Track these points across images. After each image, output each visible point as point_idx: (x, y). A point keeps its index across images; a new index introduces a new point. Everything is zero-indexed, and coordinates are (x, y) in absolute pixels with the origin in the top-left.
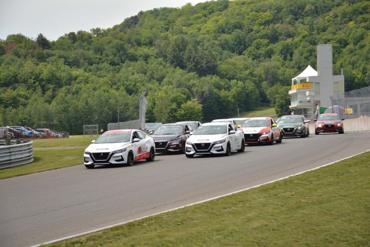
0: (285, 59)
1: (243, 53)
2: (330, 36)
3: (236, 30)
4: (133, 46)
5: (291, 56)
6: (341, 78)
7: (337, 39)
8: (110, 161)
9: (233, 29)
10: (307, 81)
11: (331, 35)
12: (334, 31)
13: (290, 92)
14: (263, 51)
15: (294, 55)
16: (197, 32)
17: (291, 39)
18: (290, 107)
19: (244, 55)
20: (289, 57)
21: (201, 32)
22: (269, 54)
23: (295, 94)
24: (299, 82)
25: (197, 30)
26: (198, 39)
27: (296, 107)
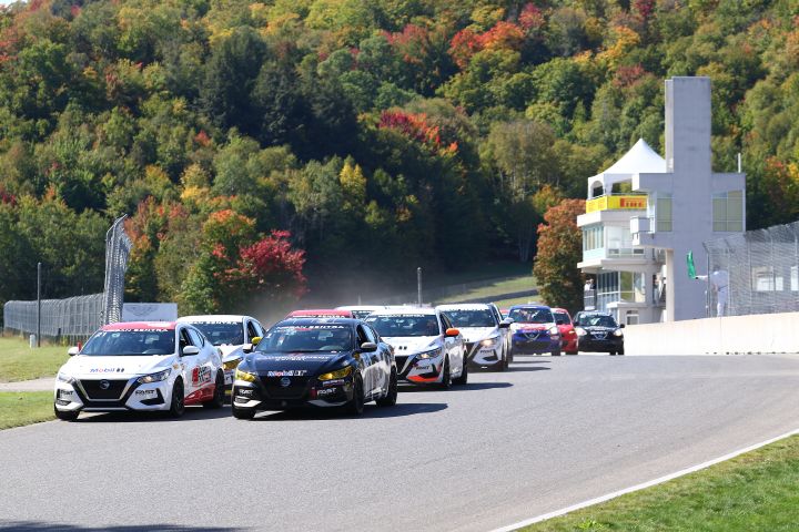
0: (568, 113)
1: (437, 91)
2: (706, 49)
3: (419, 18)
4: (92, 59)
5: (588, 106)
6: (737, 183)
7: (728, 61)
8: (128, 403)
9: (410, 17)
10: (636, 186)
11: (711, 45)
12: (718, 33)
13: (582, 221)
14: (499, 86)
15: (595, 103)
16: (297, 20)
17: (588, 53)
18: (579, 265)
19: (441, 95)
20: (580, 109)
21: (308, 20)
22: (520, 98)
23: (598, 226)
24: (610, 188)
25: (297, 16)
26: (300, 44)
27: (599, 268)
